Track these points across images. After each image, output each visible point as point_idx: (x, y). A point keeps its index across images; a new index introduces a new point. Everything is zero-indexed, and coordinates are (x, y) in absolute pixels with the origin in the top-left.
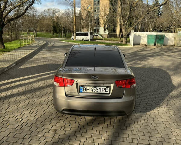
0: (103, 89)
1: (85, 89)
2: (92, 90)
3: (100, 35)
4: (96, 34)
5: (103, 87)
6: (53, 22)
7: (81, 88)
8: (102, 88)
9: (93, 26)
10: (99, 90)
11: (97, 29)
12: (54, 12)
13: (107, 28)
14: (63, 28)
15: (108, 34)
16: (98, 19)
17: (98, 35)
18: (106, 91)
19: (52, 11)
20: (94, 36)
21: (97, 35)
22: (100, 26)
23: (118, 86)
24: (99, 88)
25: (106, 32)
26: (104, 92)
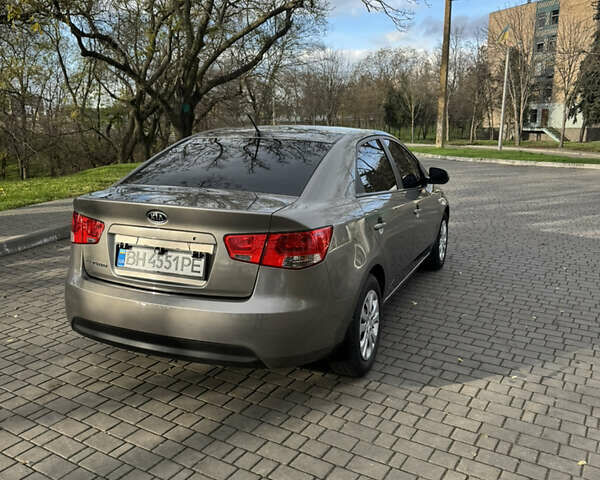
0: (186, 262)
1: (133, 257)
2: (154, 263)
3: (552, 130)
4: (535, 126)
5: (185, 256)
6: (389, 93)
7: (122, 251)
8: (184, 258)
9: (522, 99)
10: (174, 264)
11: (543, 110)
12: (398, 60)
13: (580, 106)
14: (416, 108)
16: (548, 75)
17: (544, 130)
18: (195, 268)
19: (390, 57)
20: (531, 134)
21: (539, 133)
22: (554, 100)
23: (234, 256)
24: (174, 255)
25: (575, 120)
26: (187, 272)
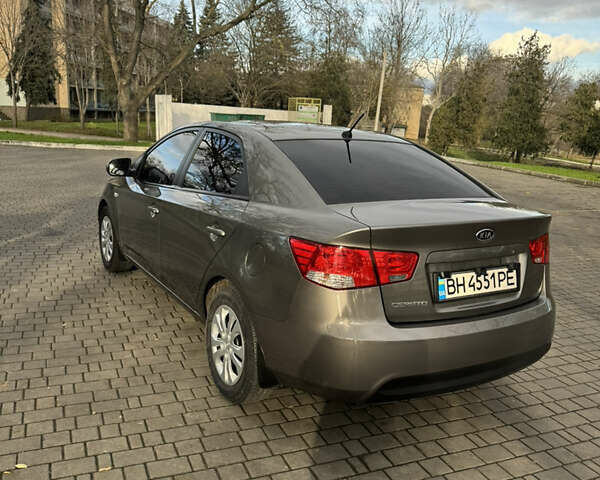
0: (502, 277)
1: (453, 285)
2: (473, 286)
5: (500, 270)
7: (440, 282)
8: (499, 273)
10: (490, 280)
13: (21, 84)
15: (28, 106)
18: (510, 281)
24: (491, 273)
26: (504, 286)
